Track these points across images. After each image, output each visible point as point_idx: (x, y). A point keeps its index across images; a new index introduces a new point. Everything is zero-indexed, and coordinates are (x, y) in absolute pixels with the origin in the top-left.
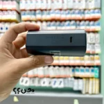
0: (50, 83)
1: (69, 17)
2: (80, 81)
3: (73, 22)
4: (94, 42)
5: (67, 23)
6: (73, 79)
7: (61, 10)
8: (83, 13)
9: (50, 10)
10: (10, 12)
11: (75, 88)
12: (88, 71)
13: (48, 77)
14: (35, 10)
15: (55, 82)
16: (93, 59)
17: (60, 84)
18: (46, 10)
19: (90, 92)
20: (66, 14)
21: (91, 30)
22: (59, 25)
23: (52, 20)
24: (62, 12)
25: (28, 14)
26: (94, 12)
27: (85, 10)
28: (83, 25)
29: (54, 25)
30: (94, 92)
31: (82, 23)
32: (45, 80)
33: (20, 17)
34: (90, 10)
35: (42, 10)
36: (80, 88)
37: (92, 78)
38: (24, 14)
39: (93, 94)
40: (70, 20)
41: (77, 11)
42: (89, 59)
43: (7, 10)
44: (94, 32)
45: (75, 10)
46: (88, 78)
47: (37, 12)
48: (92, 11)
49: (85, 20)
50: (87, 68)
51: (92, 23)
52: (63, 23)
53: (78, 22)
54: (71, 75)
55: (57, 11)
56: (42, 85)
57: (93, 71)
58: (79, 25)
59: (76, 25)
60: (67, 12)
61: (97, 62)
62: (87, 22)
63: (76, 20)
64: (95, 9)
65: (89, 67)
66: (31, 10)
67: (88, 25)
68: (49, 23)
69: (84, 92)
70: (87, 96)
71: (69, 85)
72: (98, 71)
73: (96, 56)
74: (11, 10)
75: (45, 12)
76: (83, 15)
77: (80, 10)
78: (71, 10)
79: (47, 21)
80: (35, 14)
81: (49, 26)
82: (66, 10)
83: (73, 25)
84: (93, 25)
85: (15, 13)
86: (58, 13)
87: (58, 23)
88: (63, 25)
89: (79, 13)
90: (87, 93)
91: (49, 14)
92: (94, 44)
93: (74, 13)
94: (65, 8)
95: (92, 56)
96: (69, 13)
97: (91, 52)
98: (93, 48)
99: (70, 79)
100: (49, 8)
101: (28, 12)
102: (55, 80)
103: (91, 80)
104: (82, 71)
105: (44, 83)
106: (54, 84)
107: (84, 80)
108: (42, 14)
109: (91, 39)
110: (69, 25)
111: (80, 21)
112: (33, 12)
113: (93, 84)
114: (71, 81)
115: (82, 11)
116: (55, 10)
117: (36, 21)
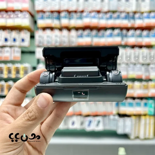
0: (82, 123)
1: (111, 23)
2: (127, 119)
3: (117, 31)
4: (148, 61)
5: (109, 32)
6: (117, 117)
7: (99, 12)
8: (133, 18)
9: (82, 12)
10: (20, 15)
11: (120, 131)
12: (138, 105)
13: (80, 115)
14: (59, 12)
15: (90, 122)
16: (147, 88)
17: (98, 125)
18: (76, 12)
19: (142, 136)
20: (107, 19)
21: (144, 44)
22: (96, 36)
23: (85, 28)
24: (101, 15)
25: (48, 17)
26: (148, 17)
27: (135, 13)
28: (133, 36)
29: (88, 36)
30: (147, 136)
31: (131, 32)
32: (75, 119)
33: (35, 22)
34: (142, 13)
35: (69, 12)
36: (127, 131)
37: (145, 115)
38: (42, 18)
39: (146, 139)
40: (113, 28)
41: (123, 15)
42: (140, 88)
43: (14, 11)
44: (149, 47)
45: (121, 12)
46: (139, 116)
47: (63, 14)
48: (145, 15)
49: (136, 29)
50: (137, 101)
51: (145, 33)
52: (102, 32)
53: (124, 32)
54: (115, 112)
55: (93, 14)
56: (71, 127)
57: (146, 104)
58: (126, 36)
59: (123, 36)
60: (109, 15)
61: (152, 92)
62: (138, 32)
63: (121, 29)
64: (150, 12)
65: (141, 98)
66: (52, 12)
67: (140, 36)
68: (80, 32)
69: (132, 137)
70: (137, 142)
71: (110, 127)
72: (153, 105)
73: (151, 84)
74: (21, 11)
75: (74, 15)
76: (132, 21)
77: (128, 13)
78: (114, 12)
79: (77, 29)
80: (59, 18)
81: (81, 36)
82: (106, 13)
83: (118, 35)
84: (148, 36)
85: (28, 15)
86: (94, 17)
87: (94, 32)
88: (103, 36)
89: (126, 18)
90: (137, 138)
91: (81, 18)
92: (148, 65)
93: (118, 17)
94: (106, 9)
95: (144, 83)
96: (111, 18)
97: (144, 77)
98: (147, 71)
99: (112, 117)
100: (81, 9)
101: (47, 14)
102: (89, 119)
103: (143, 118)
104: (131, 105)
105: (73, 123)
106: (89, 125)
107: (133, 118)
108: (70, 19)
109: (143, 57)
110: (111, 35)
111: (128, 29)
112: (56, 14)
113: (145, 124)
114: (114, 120)
115: (131, 14)
116: (90, 12)
117: (61, 29)
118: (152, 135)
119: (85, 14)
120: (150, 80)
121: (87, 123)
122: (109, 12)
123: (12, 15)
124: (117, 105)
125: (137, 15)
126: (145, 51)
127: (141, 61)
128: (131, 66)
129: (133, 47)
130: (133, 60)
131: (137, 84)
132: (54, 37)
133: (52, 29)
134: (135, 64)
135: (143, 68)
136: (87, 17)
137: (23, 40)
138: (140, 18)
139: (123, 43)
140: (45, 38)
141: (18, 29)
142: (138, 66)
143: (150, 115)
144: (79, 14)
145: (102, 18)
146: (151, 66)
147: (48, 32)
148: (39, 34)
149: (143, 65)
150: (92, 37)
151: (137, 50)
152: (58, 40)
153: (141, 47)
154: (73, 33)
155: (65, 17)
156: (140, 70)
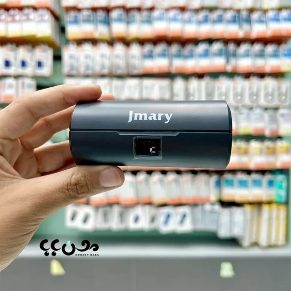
0: (153, 219)
1: (206, 30)
2: (237, 211)
3: (217, 46)
4: (275, 103)
5: (202, 47)
6: (217, 207)
7: (183, 9)
8: (248, 21)
9: (152, 9)
10: (33, 15)
11: (223, 233)
12: (257, 183)
13: (150, 204)
14: (107, 10)
15: (168, 216)
16: (273, 152)
17: (182, 222)
18: (139, 9)
19: (263, 241)
20: (199, 23)
21: (268, 69)
22: (179, 55)
23: (156, 41)
24: (187, 15)
25: (88, 21)
26: (276, 19)
27: (251, 10)
28: (247, 55)
29: (163, 55)
30: (273, 242)
31: (244, 48)
32: (139, 211)
33: (63, 30)
34: (265, 11)
35: (127, 10)
36: (237, 232)
37: (269, 203)
38: (76, 21)
39: (270, 246)
40: (210, 41)
41: (229, 15)
42: (261, 152)
43: (21, 9)
44: (278, 75)
45: (225, 10)
46: (258, 204)
47: (115, 14)
48: (271, 14)
49: (253, 42)
50: (255, 176)
51: (270, 49)
52: (189, 47)
53: (232, 47)
54: (213, 197)
55: (172, 13)
56: (132, 226)
57: (271, 183)
58: (235, 55)
59: (228, 56)
60: (201, 15)
61: (282, 160)
62: (257, 47)
63: (226, 41)
64: (280, 9)
65: (263, 172)
66: (94, 9)
67: (261, 55)
68: (148, 48)
69: (246, 243)
70: (256, 252)
71: (205, 225)
72: (284, 185)
73: (280, 144)
74: (35, 9)
75: (137, 15)
76: (246, 27)
77: (238, 11)
78: (212, 9)
79: (142, 42)
80: (107, 22)
81: (150, 56)
82: (197, 11)
83: (220, 54)
84: (275, 55)
85: (47, 16)
86: (174, 19)
87: (175, 48)
88: (191, 56)
89: (234, 20)
90: (255, 244)
91: (149, 21)
92: (276, 109)
93: (220, 20)
95: (268, 144)
96: (206, 20)
97: (267, 133)
98: (274, 120)
99: (208, 207)
101: (85, 13)
102: (166, 210)
103: (266, 208)
104: (243, 184)
105: (137, 219)
106: (166, 222)
107: (248, 208)
108: (128, 22)
109: (267, 95)
110: (206, 54)
111: (238, 42)
112: (101, 14)
113: (270, 219)
114: (212, 212)
115: (244, 14)
116: (167, 10)
117: (111, 43)
118: (281, 240)
119: (156, 14)
120: (280, 138)
121: (161, 219)
122: (202, 9)
123: (18, 15)
124: (218, 184)
125: (255, 16)
126: (270, 83)
127: (263, 102)
128: (245, 111)
129: (247, 75)
130: (247, 102)
131: (255, 145)
132: (98, 58)
133: (94, 42)
134: (251, 108)
135: (266, 116)
136: (160, 18)
137: (40, 64)
138: (260, 21)
139: (229, 68)
140: (82, 60)
141: (31, 42)
142: (258, 111)
143: (279, 203)
144: (145, 14)
145: (189, 21)
146: (281, 111)
147: (87, 48)
148: (69, 53)
149: (266, 109)
150: (171, 57)
151: (255, 82)
152: (107, 63)
153: (262, 76)
154: (135, 49)
155: (119, 20)
156: (261, 119)
